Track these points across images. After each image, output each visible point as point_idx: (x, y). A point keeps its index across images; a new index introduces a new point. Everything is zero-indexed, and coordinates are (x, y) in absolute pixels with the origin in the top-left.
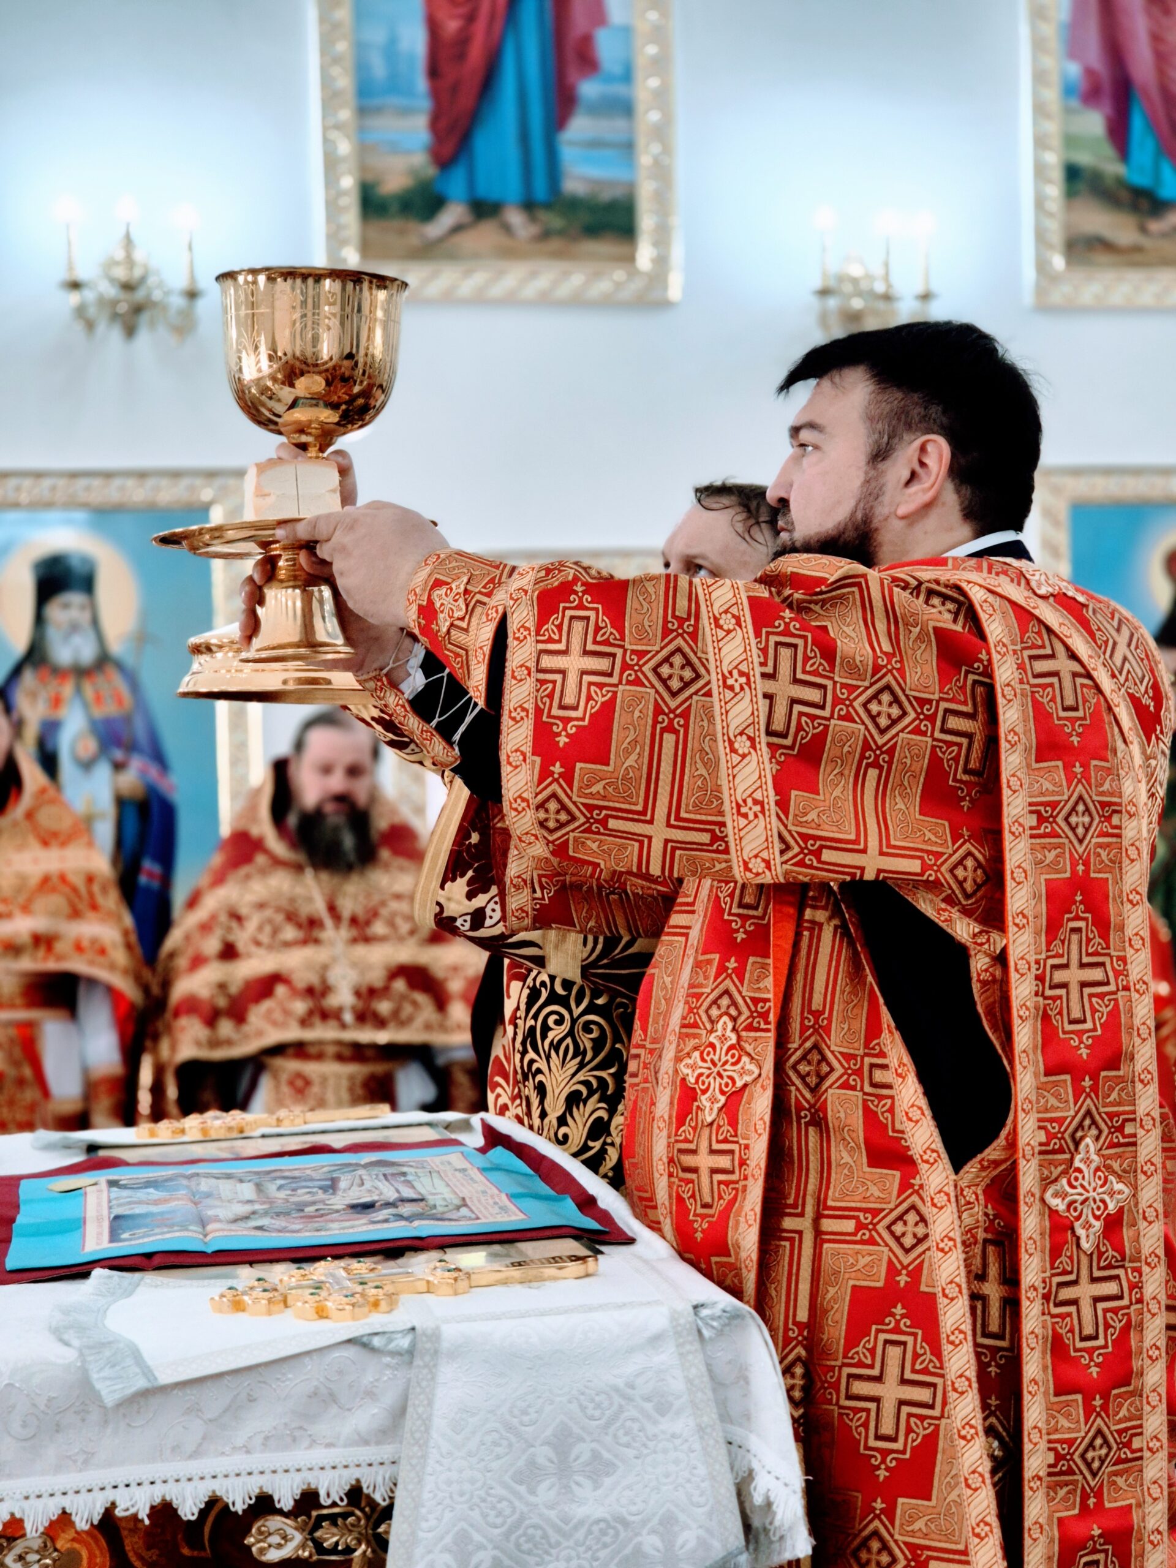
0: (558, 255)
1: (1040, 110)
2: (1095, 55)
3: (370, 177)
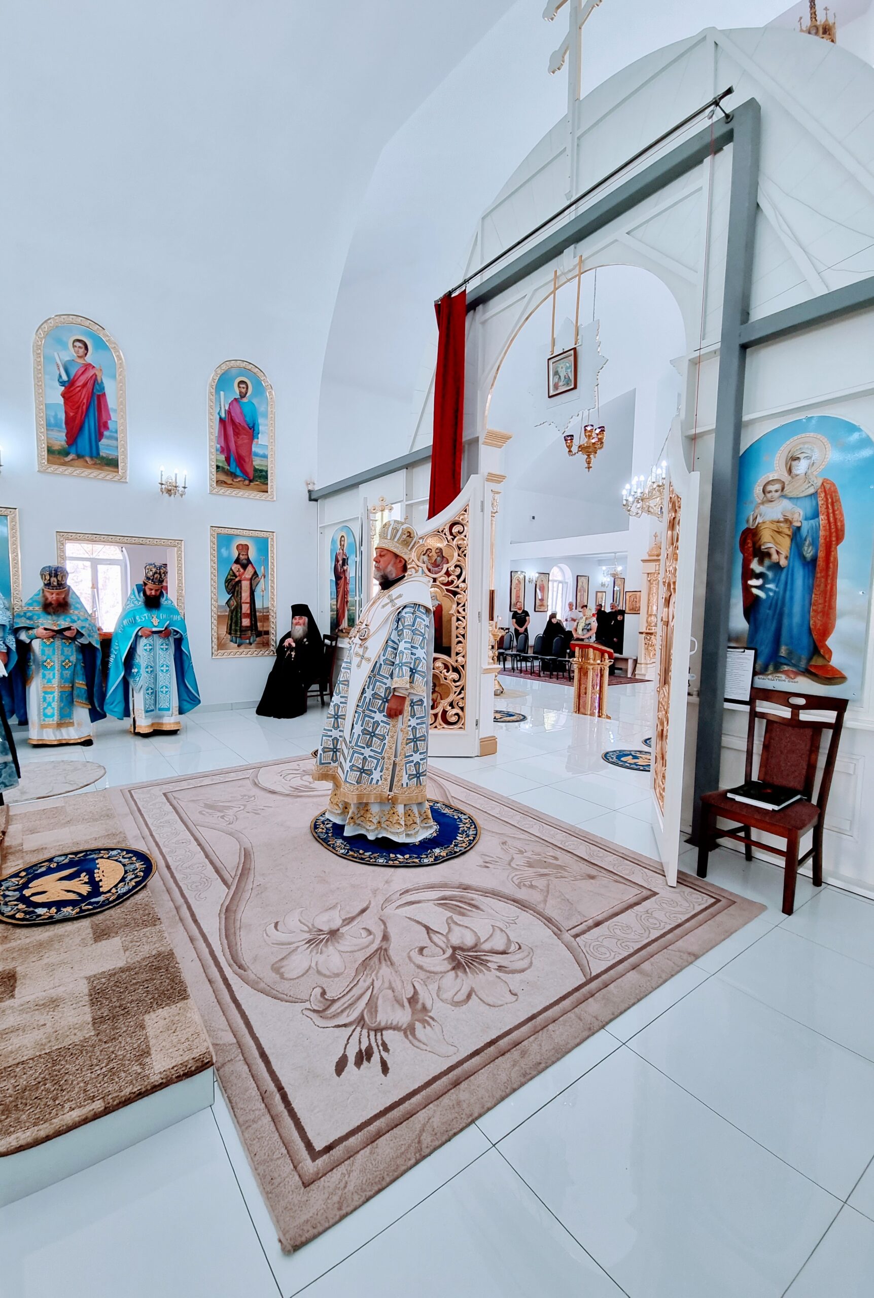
0: (98, 469)
1: (210, 452)
2: (223, 444)
3: (50, 445)
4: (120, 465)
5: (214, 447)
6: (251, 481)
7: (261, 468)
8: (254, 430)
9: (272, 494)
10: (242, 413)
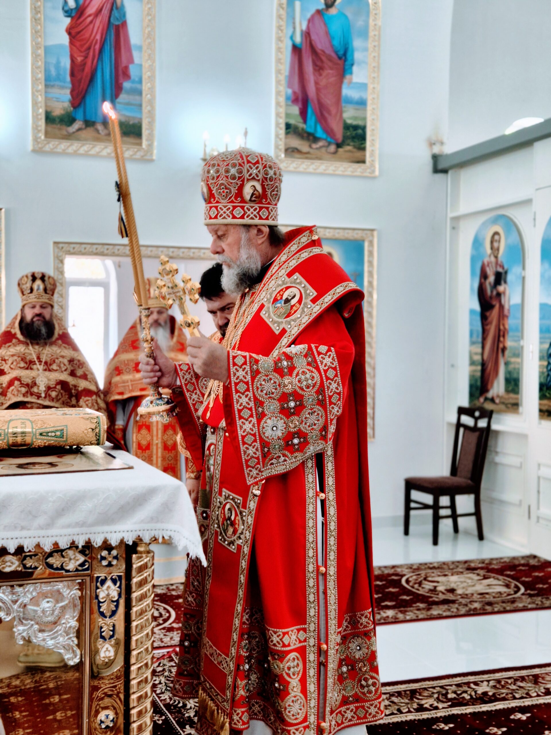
1: (278, 104)
2: (296, 87)
3: (49, 110)
4: (145, 132)
5: (283, 93)
6: (339, 146)
7: (355, 123)
8: (345, 60)
9: (372, 165)
10: (327, 33)
